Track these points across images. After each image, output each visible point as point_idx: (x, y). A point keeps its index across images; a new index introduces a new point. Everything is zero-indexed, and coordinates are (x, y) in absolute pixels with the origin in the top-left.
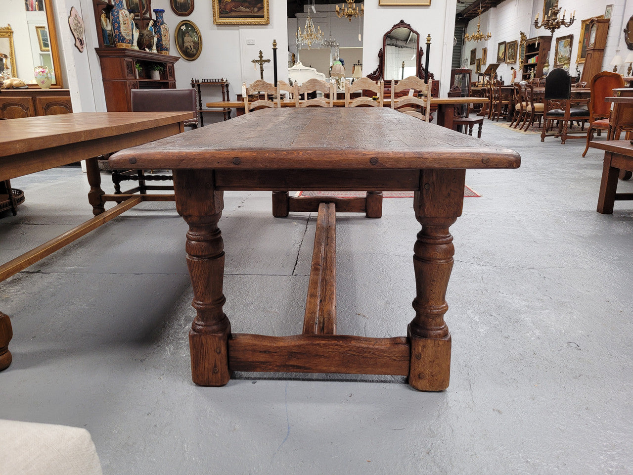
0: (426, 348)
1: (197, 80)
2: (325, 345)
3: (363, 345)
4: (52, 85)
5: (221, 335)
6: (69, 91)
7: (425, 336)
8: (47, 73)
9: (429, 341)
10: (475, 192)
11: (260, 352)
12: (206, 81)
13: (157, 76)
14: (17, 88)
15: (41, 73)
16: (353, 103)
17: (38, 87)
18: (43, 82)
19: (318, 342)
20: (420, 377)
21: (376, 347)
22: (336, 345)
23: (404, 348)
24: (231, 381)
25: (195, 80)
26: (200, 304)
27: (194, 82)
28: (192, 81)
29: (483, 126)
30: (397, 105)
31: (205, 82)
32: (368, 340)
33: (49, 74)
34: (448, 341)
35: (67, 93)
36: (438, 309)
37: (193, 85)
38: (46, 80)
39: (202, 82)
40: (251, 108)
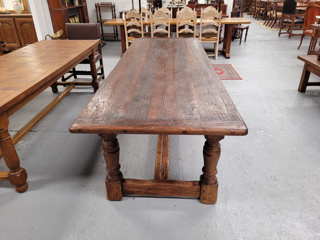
0: (207, 189)
1: (98, 3)
2: (164, 185)
3: (180, 186)
4: (23, 11)
5: (119, 182)
6: (32, 16)
7: (207, 184)
8: (19, 5)
9: (208, 186)
10: (240, 76)
11: (136, 188)
12: (103, 3)
13: (77, 3)
14: (5, 13)
15: (16, 5)
16: (181, 24)
17: (15, 12)
18: (18, 10)
19: (161, 184)
20: (204, 199)
21: (186, 186)
22: (169, 185)
23: (198, 187)
24: (124, 198)
25: (97, 3)
26: (109, 170)
27: (97, 5)
28: (96, 4)
29: (248, 30)
30: (203, 25)
32: (182, 182)
33: (20, 6)
34: (217, 186)
35: (31, 17)
36: (213, 174)
37: (96, 7)
38: (19, 9)
39: (101, 4)
40: (128, 26)
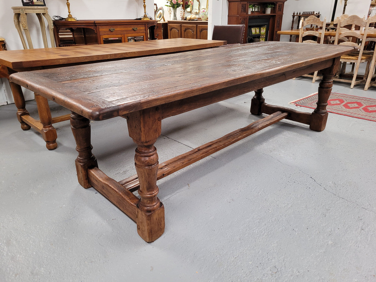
0: (139, 213)
1: (299, 13)
3: (124, 197)
6: (207, 22)
13: (269, 11)
14: (193, 20)
15: (203, 12)
20: (138, 227)
21: (128, 201)
22: (115, 191)
25: (296, 13)
28: (294, 14)
31: (304, 14)
33: (206, 12)
34: (147, 215)
36: (145, 194)
37: (294, 16)
38: (204, 16)
39: (302, 14)
40: (303, 36)
